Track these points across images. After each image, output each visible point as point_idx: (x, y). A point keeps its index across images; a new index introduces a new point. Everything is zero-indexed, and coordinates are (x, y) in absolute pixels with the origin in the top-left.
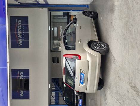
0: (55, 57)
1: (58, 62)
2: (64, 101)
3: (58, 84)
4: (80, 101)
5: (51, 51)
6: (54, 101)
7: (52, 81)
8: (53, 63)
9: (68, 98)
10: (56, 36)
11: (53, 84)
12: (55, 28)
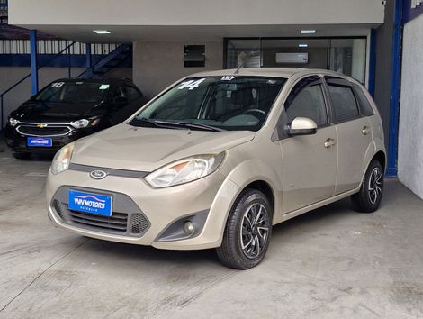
0: (206, 54)
1: (187, 64)
2: (51, 84)
3: (114, 63)
4: (47, 142)
5: (226, 40)
6: (57, 52)
7: (123, 45)
8: (185, 48)
9: (62, 98)
10: (278, 60)
11: (114, 48)
12: (305, 55)
